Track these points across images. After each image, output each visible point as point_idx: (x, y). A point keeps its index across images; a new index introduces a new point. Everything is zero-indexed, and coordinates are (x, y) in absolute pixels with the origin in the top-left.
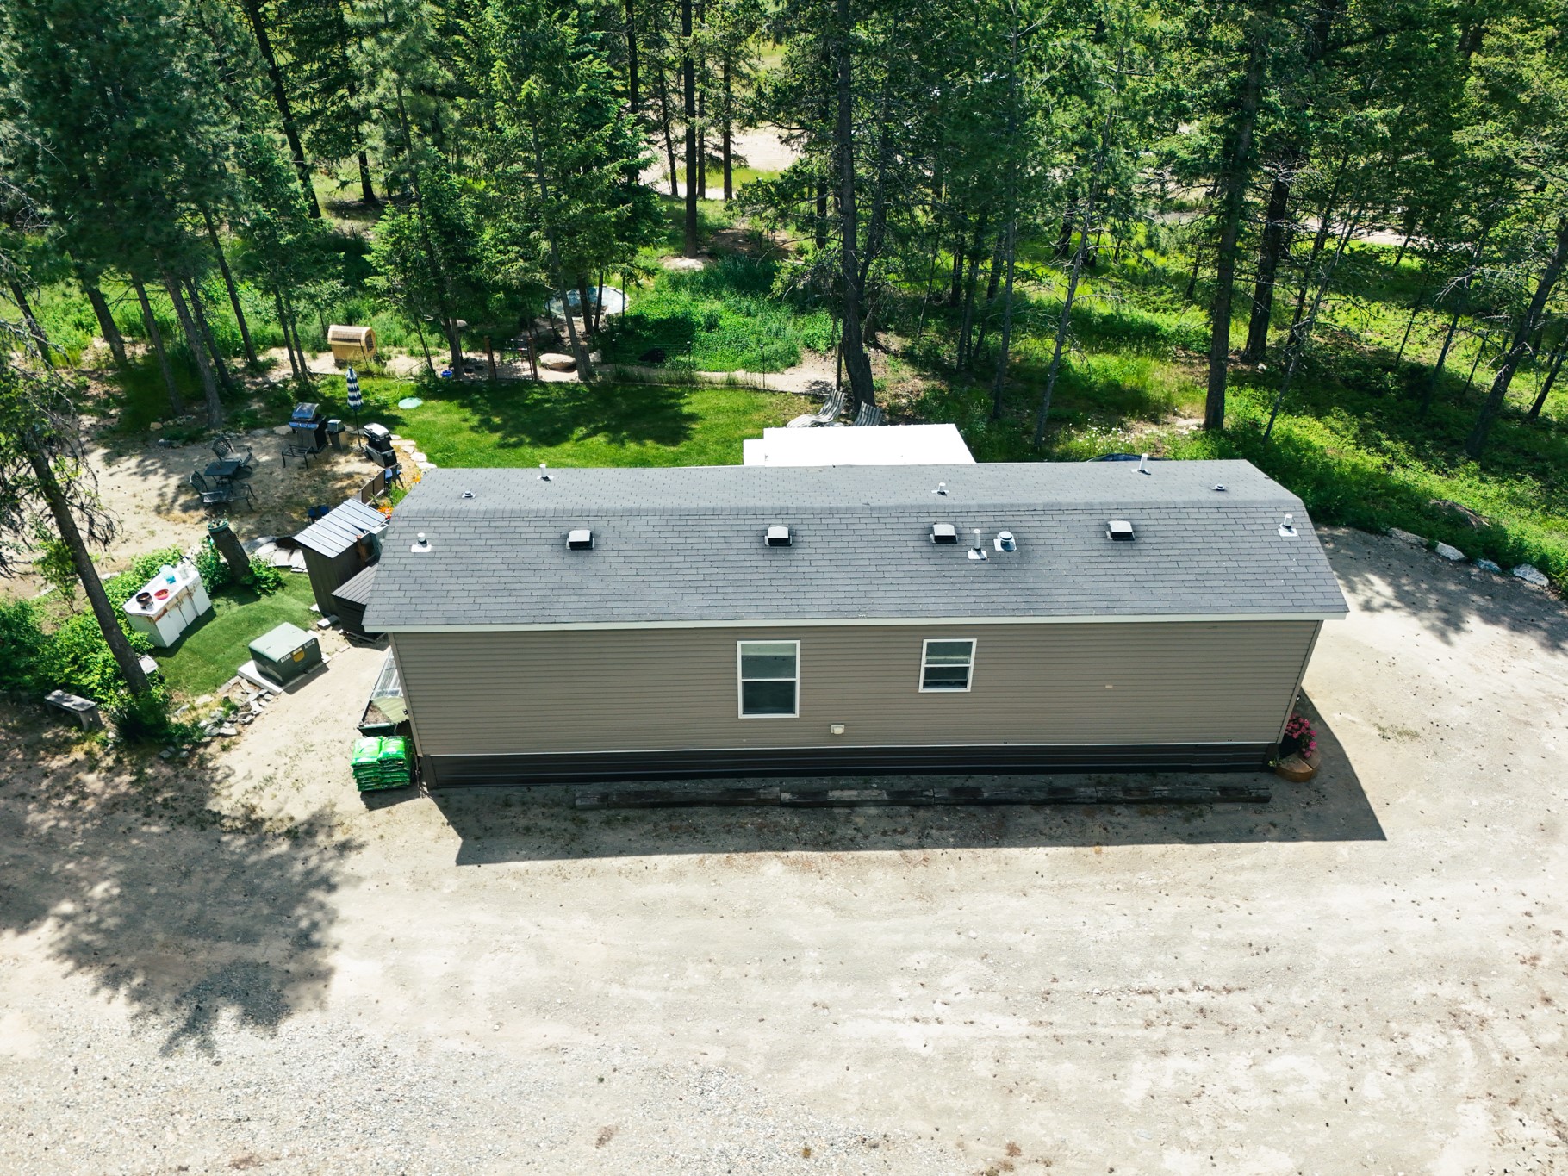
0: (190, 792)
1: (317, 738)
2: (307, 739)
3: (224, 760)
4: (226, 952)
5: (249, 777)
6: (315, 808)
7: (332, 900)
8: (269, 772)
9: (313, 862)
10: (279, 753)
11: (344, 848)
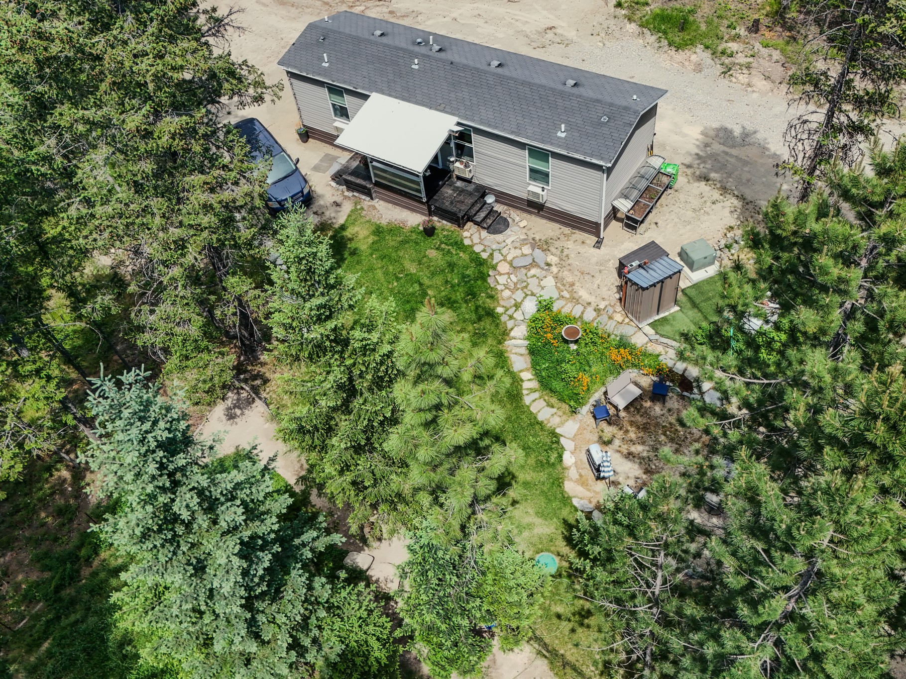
0: (747, 213)
1: (690, 213)
2: (694, 215)
3: (733, 222)
4: (734, 152)
5: (723, 207)
6: (696, 184)
7: (697, 151)
8: (714, 206)
9: (702, 166)
10: (708, 214)
11: (689, 166)
